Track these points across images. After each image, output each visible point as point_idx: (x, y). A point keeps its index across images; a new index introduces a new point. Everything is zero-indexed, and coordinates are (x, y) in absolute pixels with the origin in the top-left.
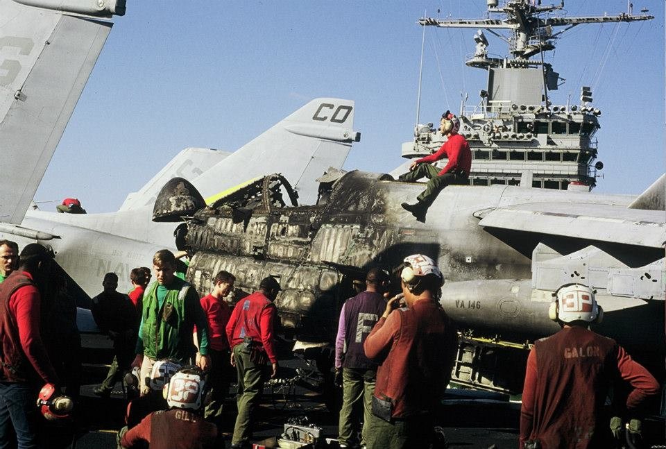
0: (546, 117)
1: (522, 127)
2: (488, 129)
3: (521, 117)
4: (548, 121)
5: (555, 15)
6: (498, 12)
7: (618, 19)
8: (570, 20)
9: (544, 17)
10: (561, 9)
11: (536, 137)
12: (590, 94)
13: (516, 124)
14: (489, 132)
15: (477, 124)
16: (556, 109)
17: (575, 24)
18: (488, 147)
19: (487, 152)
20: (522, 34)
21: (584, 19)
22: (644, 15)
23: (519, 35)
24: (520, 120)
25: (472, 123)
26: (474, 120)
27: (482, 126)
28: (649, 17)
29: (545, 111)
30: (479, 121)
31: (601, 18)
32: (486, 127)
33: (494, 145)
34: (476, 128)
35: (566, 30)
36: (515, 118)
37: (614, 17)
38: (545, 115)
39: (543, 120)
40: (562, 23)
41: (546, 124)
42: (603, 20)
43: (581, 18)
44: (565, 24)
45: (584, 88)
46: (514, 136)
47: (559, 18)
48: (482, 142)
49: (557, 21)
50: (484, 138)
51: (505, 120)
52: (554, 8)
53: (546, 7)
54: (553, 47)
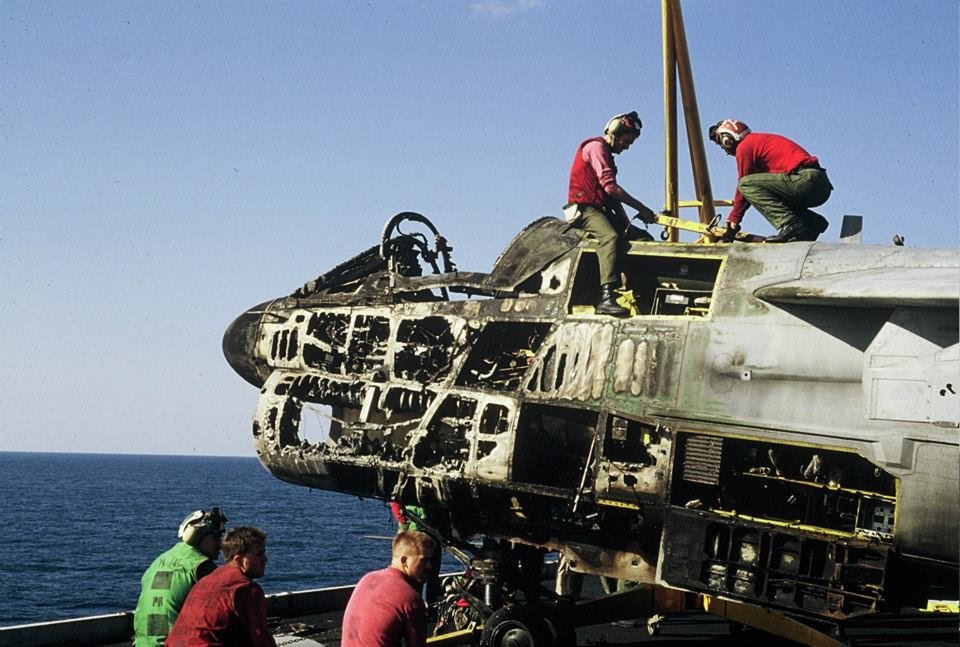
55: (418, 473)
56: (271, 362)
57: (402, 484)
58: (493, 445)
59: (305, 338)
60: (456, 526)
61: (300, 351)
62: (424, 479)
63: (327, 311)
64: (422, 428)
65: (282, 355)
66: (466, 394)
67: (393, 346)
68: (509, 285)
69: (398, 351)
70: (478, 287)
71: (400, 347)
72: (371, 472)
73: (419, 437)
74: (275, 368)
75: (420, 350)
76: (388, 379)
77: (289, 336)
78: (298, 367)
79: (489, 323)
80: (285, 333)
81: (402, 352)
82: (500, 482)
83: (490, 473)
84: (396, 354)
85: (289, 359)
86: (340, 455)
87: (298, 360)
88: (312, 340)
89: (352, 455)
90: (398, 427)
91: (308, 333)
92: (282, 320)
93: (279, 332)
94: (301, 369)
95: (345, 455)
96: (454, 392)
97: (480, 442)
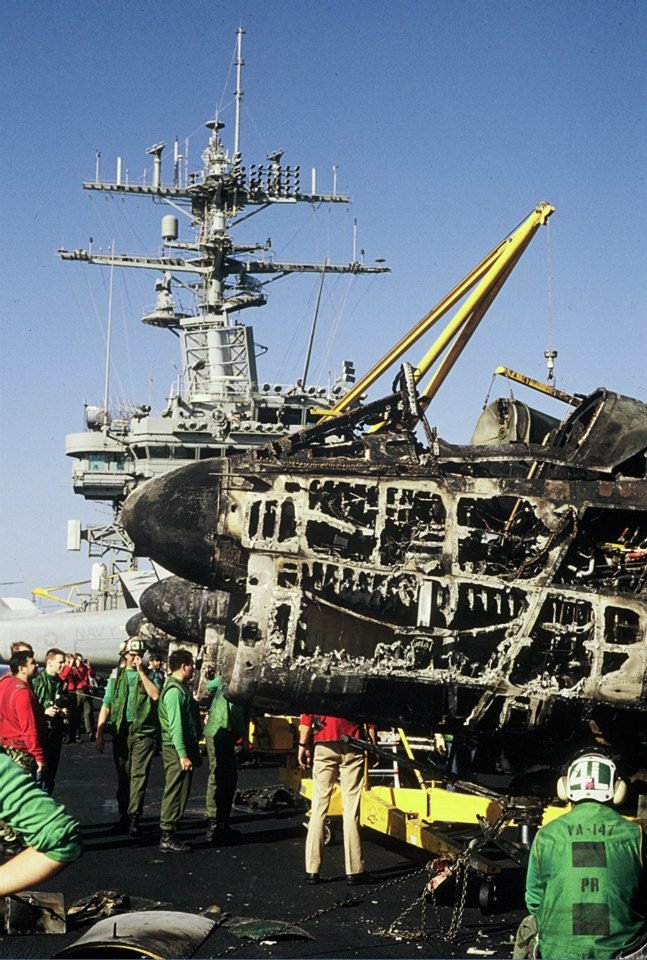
0: (299, 402)
1: (266, 415)
2: (219, 417)
3: (264, 401)
4: (301, 407)
5: (261, 258)
6: (179, 248)
7: (344, 269)
8: (281, 266)
9: (246, 259)
10: (267, 250)
11: (288, 429)
12: (353, 372)
13: (257, 411)
14: (221, 420)
15: (200, 410)
16: (312, 391)
17: (286, 273)
18: (220, 443)
19: (219, 450)
20: (214, 281)
21: (300, 267)
22: (380, 266)
23: (211, 283)
24: (263, 405)
25: (191, 407)
26: (193, 404)
27: (211, 413)
28: (386, 270)
29: (299, 392)
30: (201, 405)
31: (322, 266)
32: (216, 413)
33: (229, 440)
34: (198, 414)
35: (274, 279)
36: (256, 402)
37: (340, 266)
38: (297, 399)
39: (294, 406)
40: (270, 269)
41: (299, 411)
42: (323, 269)
43: (297, 265)
44: (274, 271)
45: (346, 363)
46: (259, 428)
47: (266, 263)
48: (211, 435)
49: (264, 266)
50: (214, 429)
51: (239, 405)
52: (259, 248)
53: (247, 246)
54: (265, 303)
55: (513, 691)
56: (247, 542)
57: (485, 706)
58: (624, 657)
59: (305, 512)
61: (301, 530)
62: (519, 699)
63: (337, 480)
64: (523, 636)
65: (268, 532)
66: (571, 594)
67: (456, 533)
68: (607, 466)
69: (463, 537)
70: (563, 464)
71: (464, 532)
72: (438, 690)
73: (520, 646)
74: (254, 550)
75: (489, 537)
76: (449, 572)
77: (278, 511)
78: (296, 550)
79: (588, 509)
80: (271, 504)
81: (468, 538)
82: (629, 703)
83: (618, 691)
84: (460, 541)
85: (281, 540)
86: (395, 668)
87: (298, 542)
88: (318, 515)
89: (409, 669)
90: (478, 634)
91: (312, 507)
92: (262, 486)
93: (260, 502)
94: (301, 554)
95: (401, 668)
96: (555, 591)
97: (605, 653)
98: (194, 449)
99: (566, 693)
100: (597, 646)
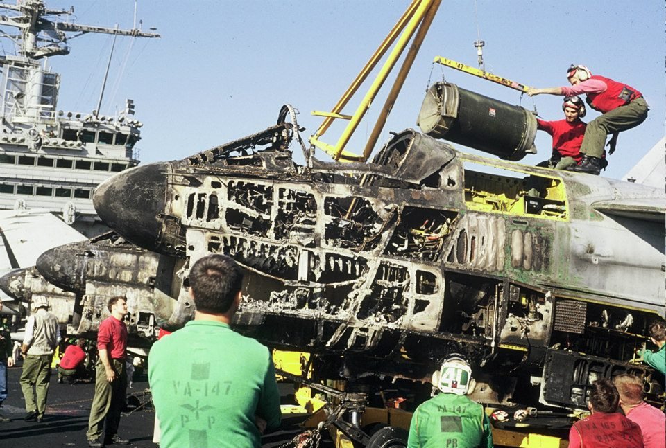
0: (93, 126)
1: (69, 134)
2: (34, 134)
3: (68, 124)
4: (95, 130)
5: (66, 20)
6: (4, 7)
7: (127, 33)
8: (81, 27)
9: (55, 20)
10: (70, 14)
11: (85, 145)
12: (133, 107)
13: (62, 131)
14: (35, 136)
15: (19, 128)
16: (103, 119)
17: (84, 32)
18: (34, 153)
19: (33, 159)
20: (30, 34)
21: (94, 29)
22: (153, 33)
23: (28, 35)
24: (67, 127)
25: (12, 125)
26: (14, 123)
27: (27, 131)
28: (157, 36)
29: (94, 119)
30: (20, 124)
31: (111, 30)
32: (32, 131)
33: (41, 151)
34: (17, 131)
35: (76, 36)
36: (61, 125)
37: (124, 31)
38: (92, 124)
39: (90, 129)
40: (73, 29)
41: (93, 133)
42: (113, 32)
43: (92, 27)
44: (76, 30)
45: (129, 101)
46: (64, 144)
47: (70, 24)
48: (27, 147)
49: (68, 26)
50: (30, 143)
51: (49, 126)
52: (64, 12)
53: (55, 11)
54: (68, 53)
55: (359, 324)
56: (185, 221)
57: (341, 334)
58: (427, 302)
59: (225, 203)
60: (348, 367)
61: (222, 214)
62: (362, 329)
63: (246, 181)
64: (366, 288)
65: (200, 215)
66: (396, 262)
67: (323, 220)
68: (416, 179)
69: (328, 223)
70: (390, 177)
71: (329, 219)
72: (311, 323)
73: (364, 295)
74: (190, 227)
75: (343, 223)
76: (319, 245)
77: (207, 200)
78: (218, 228)
79: (406, 207)
80: (201, 196)
81: (331, 224)
82: (430, 333)
83: (423, 324)
84: (326, 225)
85: (208, 220)
86: (284, 308)
87: (220, 222)
88: (233, 205)
89: (293, 308)
90: (337, 286)
91: (229, 199)
92: (195, 183)
93: (194, 194)
94: (221, 230)
95: (289, 308)
96: (385, 259)
97: (416, 300)
98: (14, 157)
99: (392, 326)
100: (411, 295)
